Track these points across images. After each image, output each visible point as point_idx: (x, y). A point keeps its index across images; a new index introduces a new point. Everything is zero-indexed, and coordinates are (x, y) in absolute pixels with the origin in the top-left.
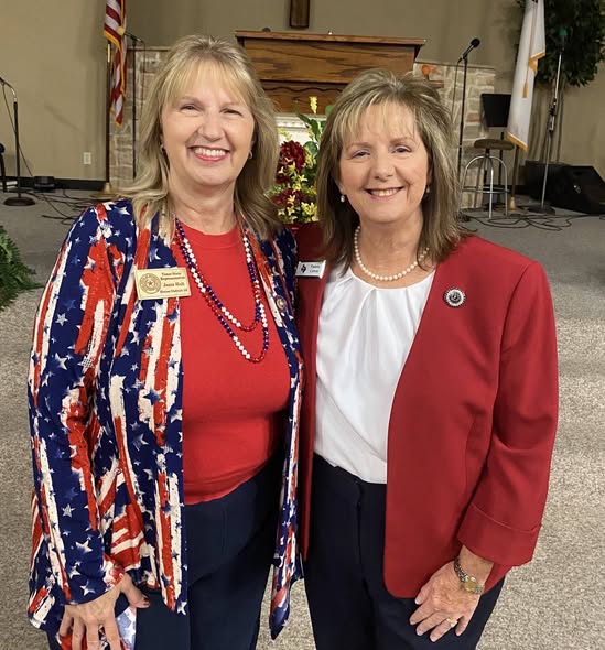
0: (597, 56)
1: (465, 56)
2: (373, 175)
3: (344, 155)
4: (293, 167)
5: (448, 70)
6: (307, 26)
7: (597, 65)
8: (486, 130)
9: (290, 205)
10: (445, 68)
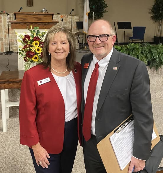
0: (103, 11)
1: (71, 13)
2: (57, 49)
3: (50, 44)
4: (27, 40)
5: (68, 16)
6: (32, 6)
7: (103, 14)
8: (78, 30)
9: (27, 47)
10: (67, 16)
